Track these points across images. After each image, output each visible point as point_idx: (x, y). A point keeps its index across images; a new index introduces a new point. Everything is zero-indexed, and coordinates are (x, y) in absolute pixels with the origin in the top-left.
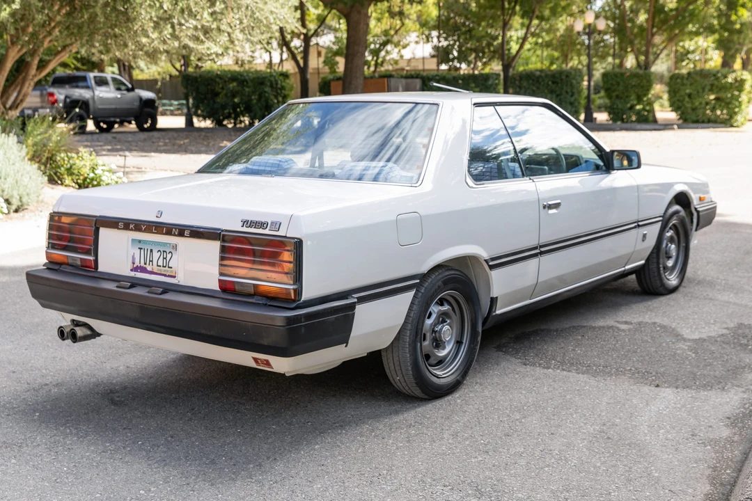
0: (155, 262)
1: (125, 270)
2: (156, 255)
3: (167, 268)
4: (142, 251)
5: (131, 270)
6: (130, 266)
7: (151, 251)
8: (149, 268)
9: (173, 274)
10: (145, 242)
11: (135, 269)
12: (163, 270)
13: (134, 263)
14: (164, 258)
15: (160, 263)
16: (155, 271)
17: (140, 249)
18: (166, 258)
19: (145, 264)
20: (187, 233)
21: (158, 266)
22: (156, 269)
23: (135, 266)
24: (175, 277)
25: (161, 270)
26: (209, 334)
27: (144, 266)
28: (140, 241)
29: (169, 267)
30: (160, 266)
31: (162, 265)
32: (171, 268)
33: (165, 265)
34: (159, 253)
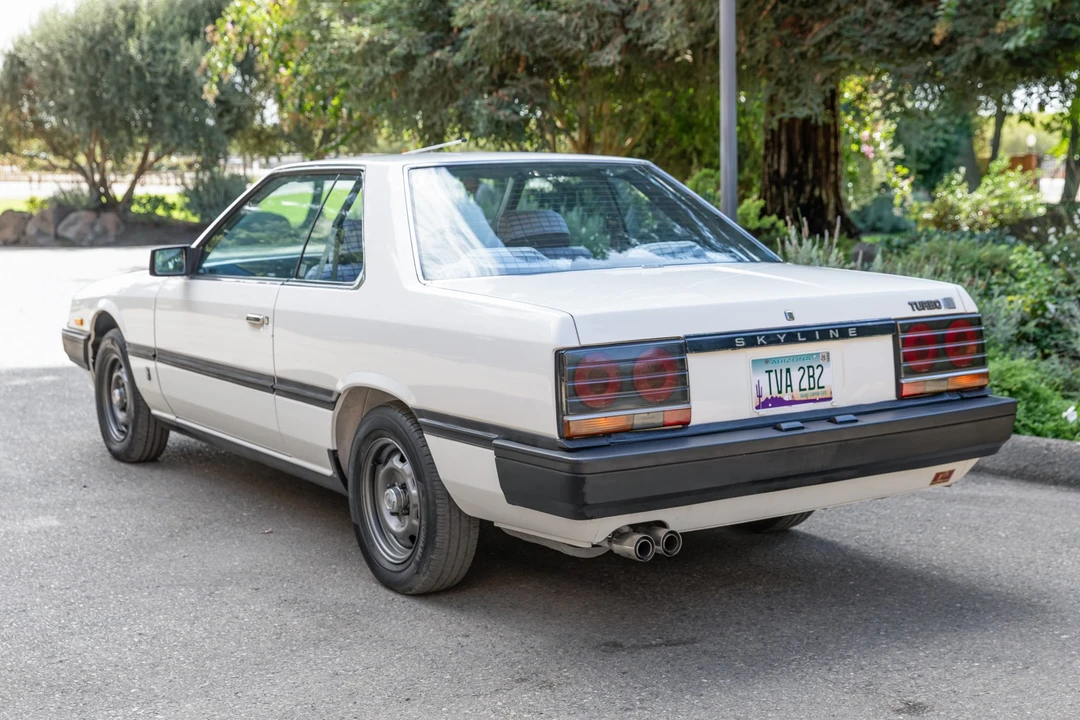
0: (796, 386)
1: (746, 410)
2: (796, 375)
3: (816, 390)
4: (773, 375)
5: (758, 408)
6: (754, 401)
7: (788, 370)
8: (787, 397)
9: (828, 396)
10: (777, 360)
11: (764, 405)
12: (810, 394)
13: (760, 396)
14: (810, 377)
15: (805, 385)
16: (796, 399)
17: (769, 372)
18: (813, 376)
19: (780, 392)
20: (851, 332)
21: (801, 390)
22: (798, 396)
23: (762, 400)
24: (830, 399)
25: (806, 395)
27: (779, 396)
28: (767, 361)
29: (819, 388)
30: (805, 390)
31: (807, 387)
32: (823, 387)
33: (812, 386)
34: (802, 370)
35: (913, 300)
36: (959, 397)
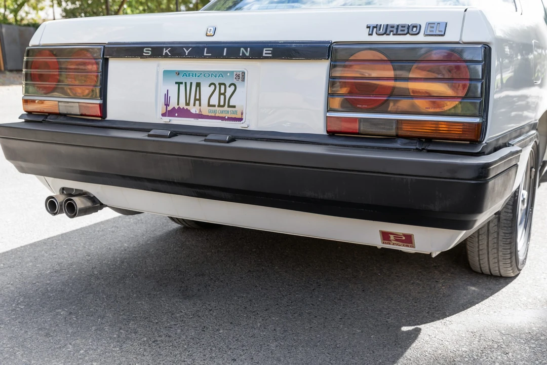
0: (204, 101)
1: (154, 115)
2: (206, 91)
3: (226, 108)
4: (182, 87)
5: (164, 115)
6: (161, 108)
7: (198, 85)
8: (194, 110)
9: (239, 116)
10: (187, 74)
11: (170, 113)
12: (218, 111)
13: (167, 105)
14: (220, 94)
15: (215, 100)
16: (204, 113)
17: (179, 84)
18: (224, 94)
19: (188, 104)
20: (266, 52)
21: (209, 105)
22: (205, 110)
23: (169, 108)
24: (241, 119)
25: (215, 112)
26: (321, 197)
27: (186, 107)
28: (178, 73)
29: (229, 106)
30: (214, 106)
31: (216, 103)
32: (234, 107)
33: (222, 103)
34: (213, 87)
35: (373, 23)
36: (414, 147)
